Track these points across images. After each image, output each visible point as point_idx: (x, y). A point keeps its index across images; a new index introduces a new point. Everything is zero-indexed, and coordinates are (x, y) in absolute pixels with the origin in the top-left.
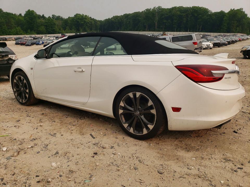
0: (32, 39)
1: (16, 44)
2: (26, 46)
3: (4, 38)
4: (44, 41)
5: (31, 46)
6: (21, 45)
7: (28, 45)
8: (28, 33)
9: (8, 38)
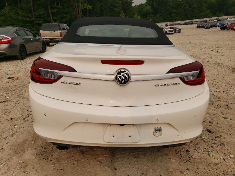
0: (216, 21)
1: (198, 27)
2: (205, 28)
3: (191, 22)
4: (225, 23)
5: (210, 28)
6: (201, 28)
7: (207, 28)
8: (215, 16)
9: (194, 22)
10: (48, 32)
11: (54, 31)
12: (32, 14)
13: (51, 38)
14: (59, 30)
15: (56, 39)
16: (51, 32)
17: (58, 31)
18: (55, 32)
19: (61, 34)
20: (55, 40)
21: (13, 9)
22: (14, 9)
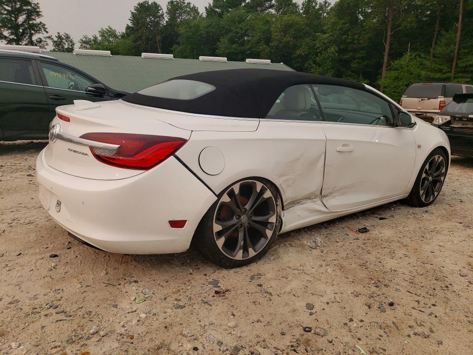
10: (416, 100)
11: (429, 99)
12: (452, 65)
13: (419, 111)
14: (439, 97)
15: (428, 115)
16: (422, 100)
17: (436, 98)
18: (431, 100)
19: (441, 105)
20: (426, 116)
21: (417, 57)
22: (420, 56)
